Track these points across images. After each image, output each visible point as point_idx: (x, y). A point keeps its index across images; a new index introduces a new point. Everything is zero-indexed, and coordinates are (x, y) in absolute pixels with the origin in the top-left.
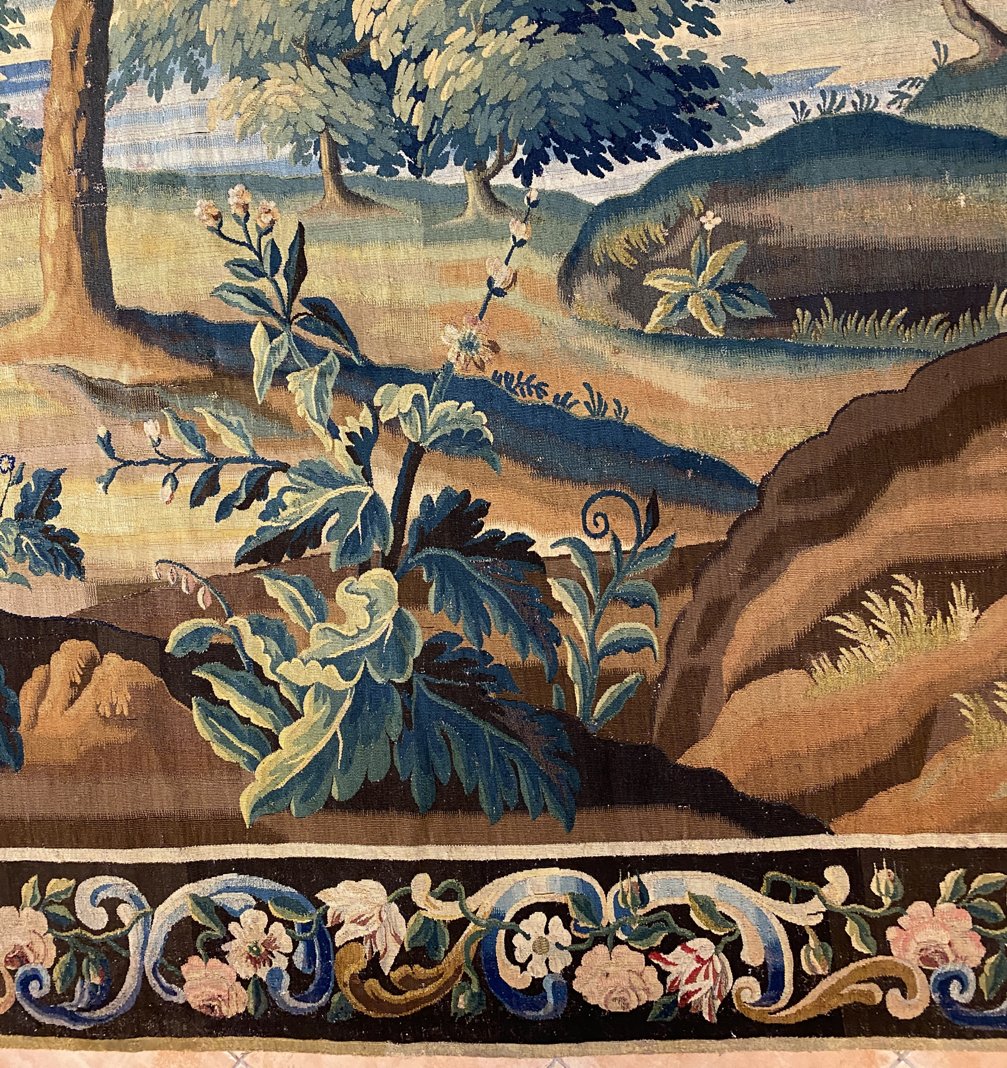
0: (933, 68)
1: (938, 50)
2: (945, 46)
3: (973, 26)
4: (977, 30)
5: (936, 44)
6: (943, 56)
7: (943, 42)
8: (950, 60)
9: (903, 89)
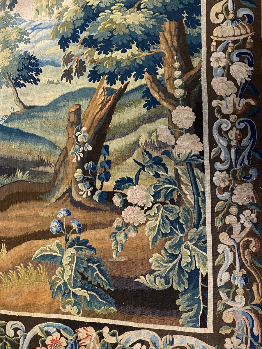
0: (11, 113)
1: (12, 109)
2: (13, 108)
3: (20, 104)
4: (21, 105)
5: (12, 107)
6: (13, 110)
7: (13, 107)
8: (14, 112)
9: (3, 118)
